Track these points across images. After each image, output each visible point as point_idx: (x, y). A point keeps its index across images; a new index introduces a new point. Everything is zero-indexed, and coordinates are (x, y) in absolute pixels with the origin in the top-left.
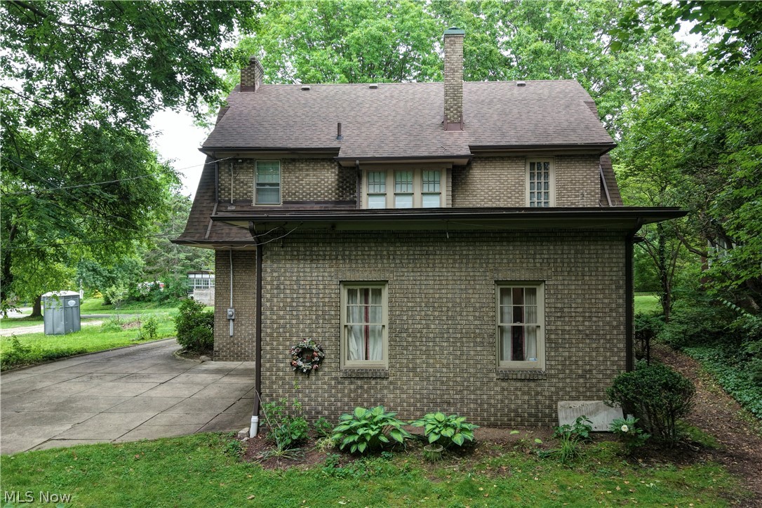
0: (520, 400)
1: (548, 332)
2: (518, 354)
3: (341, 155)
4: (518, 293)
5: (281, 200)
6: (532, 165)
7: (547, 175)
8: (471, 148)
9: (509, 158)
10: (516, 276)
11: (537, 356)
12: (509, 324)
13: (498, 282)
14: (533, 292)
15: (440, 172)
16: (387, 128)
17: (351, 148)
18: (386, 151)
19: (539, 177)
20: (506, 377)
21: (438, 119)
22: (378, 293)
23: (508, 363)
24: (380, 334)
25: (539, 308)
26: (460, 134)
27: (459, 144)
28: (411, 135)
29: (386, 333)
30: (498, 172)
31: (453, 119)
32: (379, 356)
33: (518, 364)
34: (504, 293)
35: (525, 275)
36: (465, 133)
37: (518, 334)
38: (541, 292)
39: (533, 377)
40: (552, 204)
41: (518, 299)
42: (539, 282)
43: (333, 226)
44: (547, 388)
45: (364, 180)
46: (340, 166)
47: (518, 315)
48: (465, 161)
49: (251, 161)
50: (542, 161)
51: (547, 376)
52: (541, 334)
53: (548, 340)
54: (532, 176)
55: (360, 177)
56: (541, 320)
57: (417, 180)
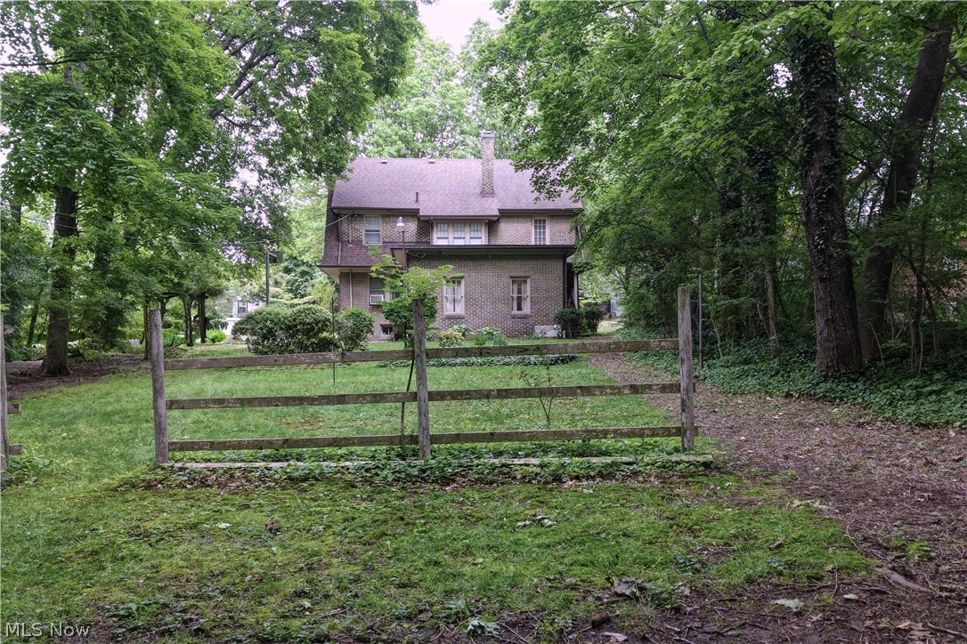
0: (520, 326)
1: (531, 298)
2: (519, 308)
3: (421, 214)
4: (519, 281)
5: (381, 240)
6: (536, 221)
7: (544, 228)
8: (499, 210)
9: (522, 216)
10: (518, 274)
11: (527, 309)
12: (515, 295)
13: (511, 277)
14: (526, 282)
15: (481, 224)
16: (446, 195)
17: (426, 210)
18: (448, 212)
19: (540, 227)
20: (514, 317)
21: (478, 190)
22: (459, 283)
23: (515, 312)
24: (460, 301)
25: (528, 289)
26: (493, 201)
27: (491, 208)
28: (462, 200)
29: (463, 299)
30: (515, 225)
31: (487, 191)
32: (460, 310)
33: (519, 312)
34: (514, 282)
35: (522, 274)
36: (495, 200)
37: (519, 300)
38: (529, 281)
39: (525, 317)
40: (548, 243)
41: (519, 285)
42: (528, 277)
43: (440, 252)
44: (531, 321)
45: (435, 229)
46: (419, 219)
47: (519, 292)
48: (496, 218)
49: (361, 216)
50: (542, 218)
51: (530, 316)
52: (529, 299)
53: (531, 301)
54: (536, 228)
55: (432, 227)
56: (529, 294)
57: (467, 229)
